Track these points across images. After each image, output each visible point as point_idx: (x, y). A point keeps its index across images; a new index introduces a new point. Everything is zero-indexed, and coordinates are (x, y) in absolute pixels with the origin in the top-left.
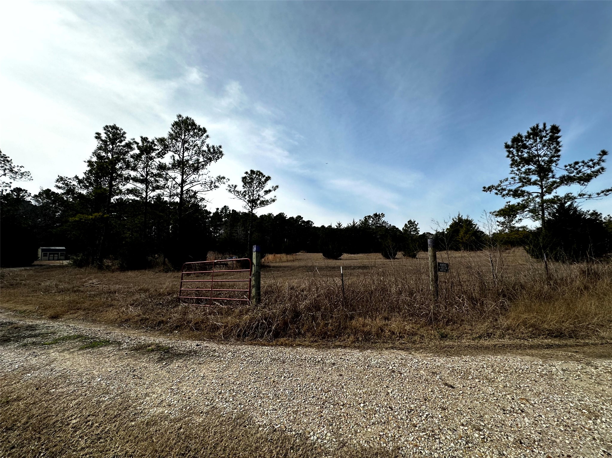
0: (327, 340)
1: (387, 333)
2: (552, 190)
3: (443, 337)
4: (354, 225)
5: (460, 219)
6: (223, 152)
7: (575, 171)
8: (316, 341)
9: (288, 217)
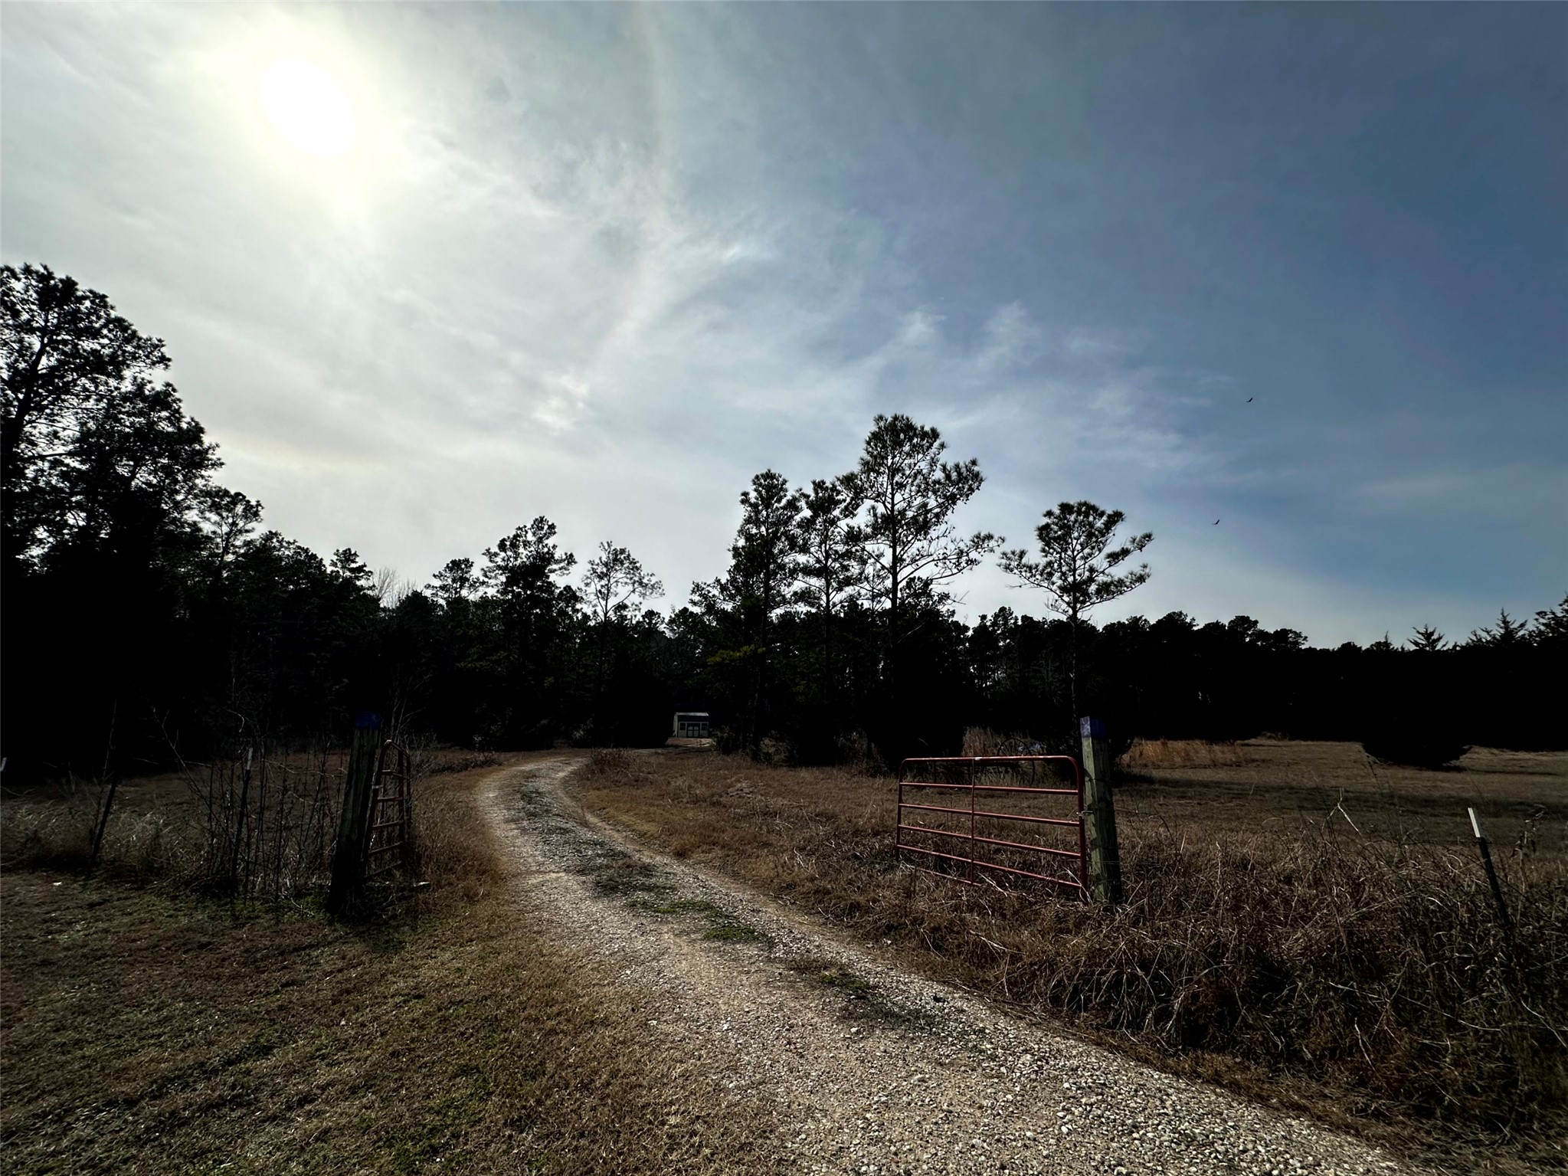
6: (983, 475)
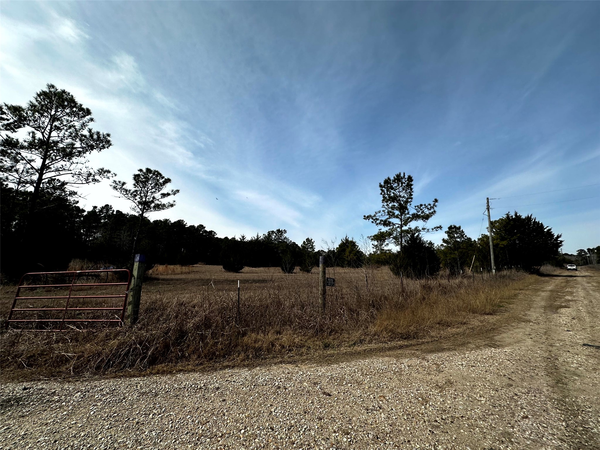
0: (214, 362)
1: (278, 347)
2: (407, 224)
3: (326, 347)
4: (258, 238)
5: (347, 240)
6: (112, 143)
7: (421, 211)
8: (201, 364)
9: (188, 225)
